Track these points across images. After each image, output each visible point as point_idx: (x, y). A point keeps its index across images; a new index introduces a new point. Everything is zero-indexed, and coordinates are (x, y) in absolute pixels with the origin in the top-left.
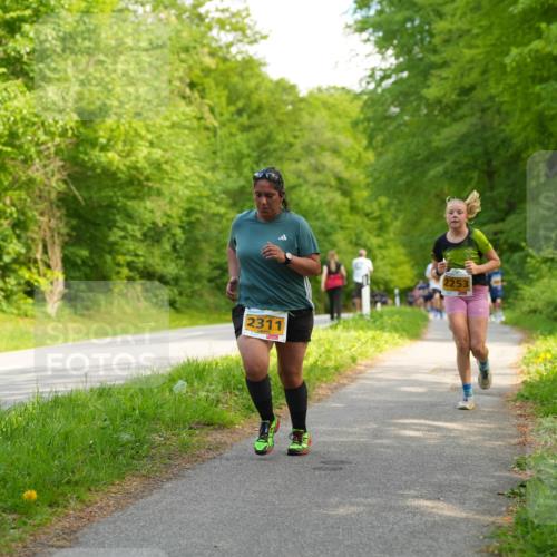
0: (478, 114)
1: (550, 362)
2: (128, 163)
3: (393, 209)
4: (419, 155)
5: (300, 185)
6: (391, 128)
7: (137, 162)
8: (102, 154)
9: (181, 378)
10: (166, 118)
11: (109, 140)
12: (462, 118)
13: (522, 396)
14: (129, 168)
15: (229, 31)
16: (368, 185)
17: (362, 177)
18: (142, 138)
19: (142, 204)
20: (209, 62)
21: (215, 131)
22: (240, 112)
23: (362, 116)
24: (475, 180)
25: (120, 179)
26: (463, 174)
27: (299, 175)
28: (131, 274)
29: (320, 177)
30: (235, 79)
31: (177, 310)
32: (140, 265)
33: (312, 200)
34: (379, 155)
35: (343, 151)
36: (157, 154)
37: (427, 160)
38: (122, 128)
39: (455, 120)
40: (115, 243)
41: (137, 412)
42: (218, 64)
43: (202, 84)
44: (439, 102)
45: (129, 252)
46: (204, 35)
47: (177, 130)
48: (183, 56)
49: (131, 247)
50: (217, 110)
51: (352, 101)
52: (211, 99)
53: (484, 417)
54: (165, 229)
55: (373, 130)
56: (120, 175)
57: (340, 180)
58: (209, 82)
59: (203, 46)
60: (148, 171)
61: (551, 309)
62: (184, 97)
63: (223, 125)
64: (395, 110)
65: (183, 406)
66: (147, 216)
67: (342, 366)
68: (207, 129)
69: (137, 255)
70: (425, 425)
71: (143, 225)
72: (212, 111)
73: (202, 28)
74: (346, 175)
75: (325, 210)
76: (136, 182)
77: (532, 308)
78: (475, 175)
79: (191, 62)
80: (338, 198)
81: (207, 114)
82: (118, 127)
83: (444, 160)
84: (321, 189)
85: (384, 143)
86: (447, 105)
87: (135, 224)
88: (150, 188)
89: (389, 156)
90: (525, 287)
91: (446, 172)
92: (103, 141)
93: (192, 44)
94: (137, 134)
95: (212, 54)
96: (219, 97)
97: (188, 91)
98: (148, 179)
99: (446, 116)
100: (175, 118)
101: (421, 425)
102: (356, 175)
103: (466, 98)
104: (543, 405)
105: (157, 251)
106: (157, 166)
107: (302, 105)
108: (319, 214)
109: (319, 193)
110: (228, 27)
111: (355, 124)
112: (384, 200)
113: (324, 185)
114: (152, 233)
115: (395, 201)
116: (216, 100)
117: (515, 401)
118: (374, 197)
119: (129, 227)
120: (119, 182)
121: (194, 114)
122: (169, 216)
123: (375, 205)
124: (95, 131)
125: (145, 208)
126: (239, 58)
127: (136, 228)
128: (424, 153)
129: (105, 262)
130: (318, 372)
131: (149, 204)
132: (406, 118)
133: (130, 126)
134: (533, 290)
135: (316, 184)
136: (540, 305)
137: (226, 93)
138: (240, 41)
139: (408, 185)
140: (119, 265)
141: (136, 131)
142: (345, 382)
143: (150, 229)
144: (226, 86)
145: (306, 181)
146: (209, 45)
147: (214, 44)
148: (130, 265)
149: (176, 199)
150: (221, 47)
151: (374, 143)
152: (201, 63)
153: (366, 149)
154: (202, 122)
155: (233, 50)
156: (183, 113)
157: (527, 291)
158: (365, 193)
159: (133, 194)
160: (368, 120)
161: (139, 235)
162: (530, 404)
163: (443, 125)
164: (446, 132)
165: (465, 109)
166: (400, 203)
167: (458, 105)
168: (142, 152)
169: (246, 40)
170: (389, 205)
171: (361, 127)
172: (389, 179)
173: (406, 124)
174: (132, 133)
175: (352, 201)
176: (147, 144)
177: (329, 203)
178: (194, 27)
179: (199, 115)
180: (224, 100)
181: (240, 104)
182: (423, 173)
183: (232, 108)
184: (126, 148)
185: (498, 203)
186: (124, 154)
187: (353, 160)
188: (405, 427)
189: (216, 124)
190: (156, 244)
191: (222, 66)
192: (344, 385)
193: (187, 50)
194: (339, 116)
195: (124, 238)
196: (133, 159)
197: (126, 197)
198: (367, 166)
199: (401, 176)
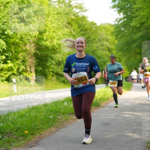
0: (146, 30)
2: (52, 44)
3: (123, 56)
4: (129, 41)
5: (97, 50)
6: (122, 34)
7: (54, 44)
8: (45, 42)
9: (66, 101)
10: (62, 33)
11: (47, 39)
12: (141, 31)
14: (52, 46)
15: (78, 9)
16: (116, 50)
17: (114, 47)
18: (55, 38)
19: (55, 55)
20: (73, 17)
21: (74, 36)
22: (81, 30)
23: (114, 31)
25: (49, 49)
27: (97, 47)
28: (53, 74)
29: (103, 47)
30: (80, 22)
31: (65, 84)
32: (55, 72)
33: (101, 54)
34: (119, 41)
35: (110, 41)
36: (59, 42)
37: (132, 42)
38: (50, 35)
39: (139, 31)
40: (49, 66)
41: (54, 110)
42: (75, 18)
43: (71, 23)
44: (135, 27)
45: (52, 68)
46: (72, 10)
47: (64, 36)
48: (66, 16)
49: (53, 67)
50: (75, 30)
51: (111, 27)
52: (74, 27)
53: (147, 111)
54: (62, 62)
55: (117, 35)
56: (50, 48)
57: (108, 48)
58: (73, 23)
59: (71, 13)
60: (57, 47)
62: (66, 27)
63: (77, 34)
64: (123, 29)
65: (66, 109)
66: (57, 59)
67: (109, 98)
68: (72, 35)
69: (54, 69)
70: (131, 114)
71: (56, 61)
72: (74, 30)
73: (71, 8)
74: (110, 47)
75: (104, 56)
76: (54, 50)
79: (68, 17)
80: (108, 53)
81: (73, 31)
82: (49, 35)
83: (136, 42)
85: (120, 38)
86: (137, 28)
87: (54, 60)
88: (58, 51)
89: (121, 41)
91: (137, 46)
92: (45, 39)
93: (69, 13)
94: (54, 37)
95: (74, 15)
96: (76, 26)
97: (67, 25)
98: (57, 49)
99: (137, 30)
100: (64, 32)
101: (130, 113)
102: (112, 47)
103: (142, 26)
105: (60, 68)
106: (59, 45)
107: (98, 28)
108: (103, 57)
109: (103, 52)
110: (78, 8)
111: (112, 33)
112: (120, 53)
113: (104, 49)
114: (58, 63)
115: (123, 54)
116: (75, 27)
118: (118, 52)
119: (52, 61)
120: (49, 50)
121: (69, 31)
122: (63, 58)
123: (118, 55)
124: (43, 36)
125: (56, 56)
126: (81, 16)
127: (54, 62)
128: (131, 40)
129: (46, 71)
130: (102, 100)
131: (57, 55)
132: (126, 31)
133: (52, 35)
135: (102, 49)
137: (78, 25)
138: (81, 11)
139: (127, 49)
140: (49, 71)
141: (54, 36)
143: (58, 62)
144: (78, 24)
145: (99, 48)
146: (73, 13)
147: (74, 13)
148: (53, 72)
149: (64, 54)
150: (76, 13)
151: (117, 38)
152: (71, 18)
153: (115, 40)
154: (71, 33)
155: (79, 14)
156: (66, 31)
158: (115, 52)
159: (53, 53)
160: (116, 32)
161: (55, 63)
163: (136, 33)
164: (137, 35)
165: (142, 29)
166: (125, 54)
167: (140, 27)
168: (55, 42)
169: (83, 11)
171: (114, 34)
172: (121, 48)
173: (126, 33)
174: (53, 36)
175: (112, 53)
176: (57, 39)
177: (106, 54)
178: (69, 8)
179: (70, 31)
180: (77, 28)
181: (81, 28)
182: (131, 46)
183: (79, 30)
184: (51, 41)
186: (50, 42)
187: (112, 43)
188: (125, 114)
189: (75, 34)
190: (59, 66)
191: (76, 18)
192: (109, 103)
193: (67, 14)
194: (108, 31)
195: (51, 64)
196: (53, 43)
197: (52, 53)
198: (115, 44)
199: (125, 47)
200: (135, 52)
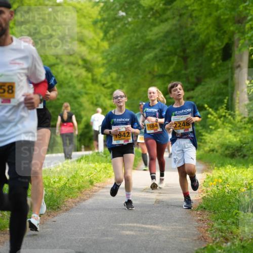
0: (178, 18)
1: (221, 184)
3: (121, 81)
4: (137, 45)
5: (58, 64)
6: (119, 26)
12: (166, 20)
13: (202, 207)
16: (103, 65)
17: (100, 59)
23: (99, 18)
24: (176, 62)
26: (167, 58)
27: (57, 57)
29: (72, 59)
33: (66, 74)
34: (111, 44)
35: (88, 42)
37: (143, 48)
39: (162, 21)
44: (152, 9)
51: (93, 7)
53: (176, 222)
55: (107, 27)
57: (85, 60)
61: (223, 149)
64: (122, 13)
67: (83, 187)
70: (137, 227)
74: (89, 58)
75: (75, 81)
77: (211, 148)
78: (175, 59)
80: (83, 72)
83: (154, 49)
84: (72, 67)
85: (115, 36)
86: (156, 11)
89: (118, 45)
90: (207, 134)
91: (156, 57)
99: (156, 18)
101: (134, 227)
102: (95, 58)
103: (169, 7)
104: (215, 213)
108: (71, 84)
109: (71, 69)
111: (95, 23)
112: (114, 75)
113: (74, 64)
115: (122, 76)
117: (197, 210)
118: (109, 72)
123: (109, 78)
128: (141, 43)
130: (66, 191)
132: (130, 20)
134: (212, 136)
135: (68, 63)
136: (216, 146)
139: (131, 65)
142: (85, 197)
145: (62, 61)
151: (108, 35)
153: (103, 40)
157: (208, 137)
158: (102, 70)
160: (103, 20)
162: (206, 212)
163: (154, 25)
164: (156, 30)
165: (169, 14)
166: (125, 77)
167: (164, 11)
170: (118, 78)
171: (99, 25)
172: (118, 61)
173: (129, 23)
175: (93, 75)
177: (77, 77)
182: (141, 57)
185: (190, 78)
187: (94, 47)
188: (123, 228)
192: (84, 200)
194: (84, 17)
198: (103, 52)
199: (126, 58)
200: (150, 73)
